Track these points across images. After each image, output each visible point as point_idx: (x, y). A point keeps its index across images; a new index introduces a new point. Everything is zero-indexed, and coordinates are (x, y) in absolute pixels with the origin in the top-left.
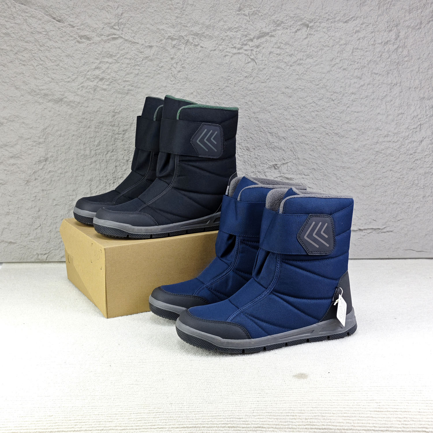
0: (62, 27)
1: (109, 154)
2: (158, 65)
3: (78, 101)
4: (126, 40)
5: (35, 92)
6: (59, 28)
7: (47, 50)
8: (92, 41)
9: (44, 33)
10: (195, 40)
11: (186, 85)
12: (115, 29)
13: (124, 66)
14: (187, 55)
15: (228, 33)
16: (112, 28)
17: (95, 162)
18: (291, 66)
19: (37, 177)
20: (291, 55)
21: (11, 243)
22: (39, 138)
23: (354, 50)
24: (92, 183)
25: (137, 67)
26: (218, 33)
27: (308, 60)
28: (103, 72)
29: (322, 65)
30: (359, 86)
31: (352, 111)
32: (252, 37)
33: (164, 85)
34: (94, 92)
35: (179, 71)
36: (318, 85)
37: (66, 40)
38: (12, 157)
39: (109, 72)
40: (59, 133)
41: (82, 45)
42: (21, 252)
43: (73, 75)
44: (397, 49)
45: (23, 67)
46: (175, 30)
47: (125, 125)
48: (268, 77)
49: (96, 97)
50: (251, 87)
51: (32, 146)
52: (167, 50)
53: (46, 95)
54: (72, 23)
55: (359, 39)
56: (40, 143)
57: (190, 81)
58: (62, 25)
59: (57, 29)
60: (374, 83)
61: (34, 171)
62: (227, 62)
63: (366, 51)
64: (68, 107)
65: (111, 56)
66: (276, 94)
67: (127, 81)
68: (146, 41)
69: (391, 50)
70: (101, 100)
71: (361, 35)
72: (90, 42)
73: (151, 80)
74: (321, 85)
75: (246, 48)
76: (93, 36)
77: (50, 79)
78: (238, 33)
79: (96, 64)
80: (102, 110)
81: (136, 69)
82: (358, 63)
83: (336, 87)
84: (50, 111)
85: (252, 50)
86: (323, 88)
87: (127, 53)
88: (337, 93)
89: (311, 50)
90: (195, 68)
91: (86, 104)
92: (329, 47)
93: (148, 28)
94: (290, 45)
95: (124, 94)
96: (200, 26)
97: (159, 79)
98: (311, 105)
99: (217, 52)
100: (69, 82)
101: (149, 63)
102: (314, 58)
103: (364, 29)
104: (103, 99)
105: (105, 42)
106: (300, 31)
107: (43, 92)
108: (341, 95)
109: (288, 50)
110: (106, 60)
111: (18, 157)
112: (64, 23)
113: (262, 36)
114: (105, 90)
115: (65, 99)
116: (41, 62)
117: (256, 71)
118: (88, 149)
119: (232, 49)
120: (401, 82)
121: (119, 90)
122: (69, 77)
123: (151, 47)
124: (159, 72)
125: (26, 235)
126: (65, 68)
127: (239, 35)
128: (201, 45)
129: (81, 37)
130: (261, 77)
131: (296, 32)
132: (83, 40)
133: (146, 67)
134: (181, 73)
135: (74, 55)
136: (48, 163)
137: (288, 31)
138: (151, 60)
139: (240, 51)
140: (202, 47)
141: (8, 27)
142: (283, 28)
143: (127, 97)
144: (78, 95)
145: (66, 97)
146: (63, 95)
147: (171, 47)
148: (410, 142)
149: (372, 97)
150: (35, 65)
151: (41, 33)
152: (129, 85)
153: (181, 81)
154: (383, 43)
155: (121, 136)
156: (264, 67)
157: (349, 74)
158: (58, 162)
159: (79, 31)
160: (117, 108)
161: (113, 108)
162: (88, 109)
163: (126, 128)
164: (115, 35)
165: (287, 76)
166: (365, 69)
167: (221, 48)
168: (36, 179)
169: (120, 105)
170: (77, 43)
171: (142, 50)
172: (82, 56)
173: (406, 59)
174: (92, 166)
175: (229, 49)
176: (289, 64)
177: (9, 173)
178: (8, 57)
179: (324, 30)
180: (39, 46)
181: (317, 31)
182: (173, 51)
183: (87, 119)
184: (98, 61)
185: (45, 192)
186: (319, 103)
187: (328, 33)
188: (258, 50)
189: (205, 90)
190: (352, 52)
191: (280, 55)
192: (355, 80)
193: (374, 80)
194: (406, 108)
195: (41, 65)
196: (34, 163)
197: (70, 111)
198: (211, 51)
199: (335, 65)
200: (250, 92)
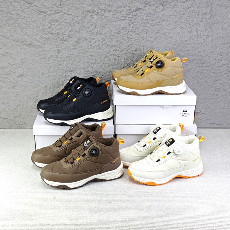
0: (31, 7)
1: (56, 72)
2: (82, 26)
3: (39, 45)
4: (65, 13)
5: (17, 40)
6: (29, 7)
7: (23, 18)
8: (46, 14)
9: (22, 10)
10: (101, 12)
11: (97, 36)
12: (59, 7)
13: (64, 26)
14: (97, 21)
15: (119, 9)
16: (57, 7)
17: (48, 76)
18: (153, 26)
19: (18, 84)
20: (153, 20)
21: (5, 118)
22: (19, 64)
23: (188, 17)
24: (47, 87)
25: (71, 27)
26: (114, 9)
27: (163, 22)
28: (53, 30)
29: (170, 26)
30: (190, 36)
31: (185, 50)
32: (132, 11)
33: (85, 36)
34: (48, 40)
35: (93, 29)
36: (167, 36)
37: (33, 14)
38: (5, 74)
39: (55, 30)
40: (30, 61)
41: (41, 16)
42: (10, 123)
43: (36, 31)
44: (211, 17)
45: (10, 27)
46: (91, 7)
47: (64, 57)
48: (140, 32)
49: (49, 43)
50: (132, 37)
51: (16, 68)
52: (86, 18)
53: (22, 42)
54: (36, 5)
55: (191, 12)
56: (19, 67)
57: (99, 34)
58: (31, 6)
59: (28, 8)
60: (198, 35)
61: (16, 81)
62: (119, 24)
63: (194, 18)
64: (34, 48)
65: (57, 21)
66: (145, 41)
67: (65, 34)
68: (76, 13)
69: (207, 17)
70: (51, 44)
71: (192, 9)
72: (45, 14)
73: (78, 34)
74: (169, 36)
75: (129, 16)
76: (47, 11)
77: (24, 34)
78: (125, 9)
79: (49, 26)
80: (52, 49)
81: (70, 28)
82: (189, 24)
83: (177, 37)
84: (24, 50)
85: (132, 18)
86: (170, 37)
87: (65, 20)
88: (178, 40)
89: (164, 18)
90: (101, 27)
91: (43, 46)
92: (174, 16)
93: (77, 6)
94: (153, 15)
95: (64, 41)
96: (104, 5)
97: (82, 33)
98: (164, 46)
99: (113, 19)
100: (34, 35)
101: (77, 24)
102: (166, 22)
103: (193, 6)
104: (52, 44)
105: (54, 14)
106: (159, 7)
107: (20, 40)
108: (180, 42)
109: (151, 18)
110: (54, 23)
111: (8, 74)
112: (32, 5)
113: (138, 10)
114: (53, 39)
115: (33, 44)
116: (20, 25)
117: (134, 29)
118: (45, 70)
119: (122, 17)
120: (212, 35)
121: (61, 39)
122: (35, 33)
123: (78, 16)
124: (82, 29)
125: (13, 115)
126: (32, 28)
127: (125, 10)
128: (105, 15)
129: (41, 12)
130: (137, 32)
131: (156, 8)
132: (42, 13)
133: (75, 27)
134: (94, 30)
135: (37, 21)
136: (24, 77)
137: (152, 7)
138: (78, 23)
139: (126, 18)
140: (105, 16)
141: (2, 7)
142: (150, 6)
143: (65, 43)
144: (39, 42)
145: (33, 43)
146: (32, 42)
147: (89, 17)
148: (216, 67)
149: (197, 43)
150: (17, 26)
151: (20, 10)
152: (66, 36)
153: (94, 34)
154: (203, 14)
155: (62, 63)
156: (139, 26)
157: (184, 30)
158: (29, 77)
159: (40, 9)
160: (60, 48)
161: (58, 48)
162: (44, 49)
163: (64, 59)
164: (59, 10)
165: (151, 31)
166: (193, 28)
167: (115, 16)
168: (17, 85)
169: (62, 47)
170: (39, 15)
171: (74, 18)
172: (42, 22)
173: (216, 22)
174: (47, 78)
175: (120, 17)
176: (153, 25)
177: (3, 82)
178: (2, 22)
179: (172, 7)
180: (18, 17)
181: (168, 7)
182: (90, 18)
183: (44, 54)
184: (50, 24)
185: (22, 92)
186: (168, 46)
187: (174, 9)
188: (136, 17)
189: (107, 39)
190: (187, 19)
191: (147, 20)
192: (188, 34)
193: (198, 33)
194: (214, 48)
195: (20, 26)
196: (16, 77)
197: (35, 50)
198: (110, 18)
199: (177, 25)
200: (131, 40)
